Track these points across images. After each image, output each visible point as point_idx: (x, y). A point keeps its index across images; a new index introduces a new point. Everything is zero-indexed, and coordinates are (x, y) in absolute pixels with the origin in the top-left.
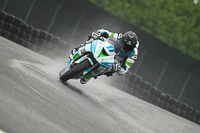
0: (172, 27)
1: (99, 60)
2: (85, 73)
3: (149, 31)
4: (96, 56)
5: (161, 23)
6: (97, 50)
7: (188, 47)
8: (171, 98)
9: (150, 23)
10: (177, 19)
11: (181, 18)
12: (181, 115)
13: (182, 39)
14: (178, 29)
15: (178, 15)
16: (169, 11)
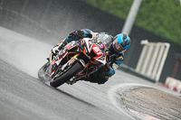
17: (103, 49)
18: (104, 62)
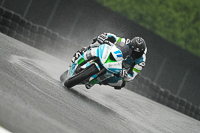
0: (171, 22)
1: (106, 66)
2: (91, 79)
3: (148, 27)
4: (103, 61)
5: (159, 18)
6: (104, 55)
7: (186, 42)
8: (170, 93)
9: (149, 19)
10: (175, 15)
11: (179, 13)
12: (180, 110)
13: (181, 34)
14: (177, 24)
15: (177, 11)
16: (168, 6)
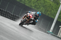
17: (33, 16)
18: (33, 19)
